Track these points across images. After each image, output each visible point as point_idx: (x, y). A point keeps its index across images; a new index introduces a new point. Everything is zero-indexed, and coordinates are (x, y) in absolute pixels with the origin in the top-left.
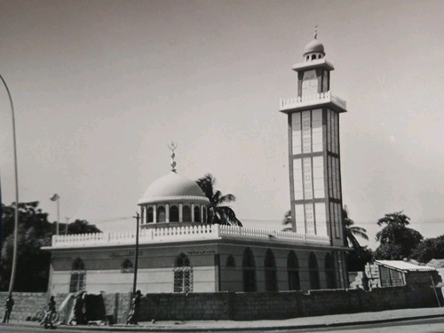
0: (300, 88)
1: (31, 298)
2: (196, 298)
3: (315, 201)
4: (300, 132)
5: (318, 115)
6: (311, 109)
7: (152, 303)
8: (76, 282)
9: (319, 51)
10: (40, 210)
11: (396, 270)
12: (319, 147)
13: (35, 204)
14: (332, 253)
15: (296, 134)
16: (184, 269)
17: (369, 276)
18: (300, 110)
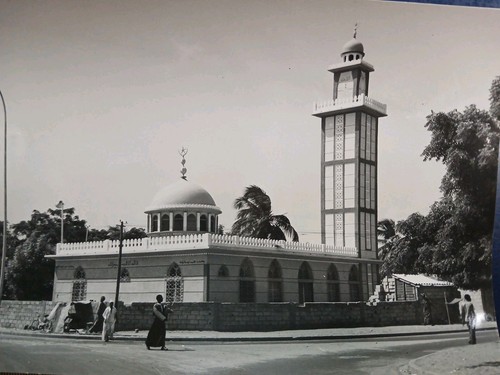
0: (336, 91)
1: (30, 307)
2: (181, 308)
3: (345, 211)
4: (332, 138)
5: (351, 119)
6: (344, 112)
7: (137, 313)
8: (78, 291)
9: (358, 50)
10: (77, 217)
11: (410, 284)
12: (351, 154)
13: (71, 211)
14: (360, 265)
15: (329, 140)
16: (176, 279)
17: (387, 290)
18: (334, 114)
